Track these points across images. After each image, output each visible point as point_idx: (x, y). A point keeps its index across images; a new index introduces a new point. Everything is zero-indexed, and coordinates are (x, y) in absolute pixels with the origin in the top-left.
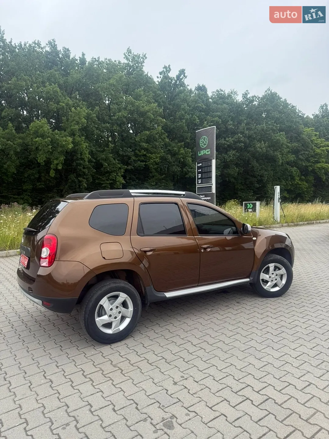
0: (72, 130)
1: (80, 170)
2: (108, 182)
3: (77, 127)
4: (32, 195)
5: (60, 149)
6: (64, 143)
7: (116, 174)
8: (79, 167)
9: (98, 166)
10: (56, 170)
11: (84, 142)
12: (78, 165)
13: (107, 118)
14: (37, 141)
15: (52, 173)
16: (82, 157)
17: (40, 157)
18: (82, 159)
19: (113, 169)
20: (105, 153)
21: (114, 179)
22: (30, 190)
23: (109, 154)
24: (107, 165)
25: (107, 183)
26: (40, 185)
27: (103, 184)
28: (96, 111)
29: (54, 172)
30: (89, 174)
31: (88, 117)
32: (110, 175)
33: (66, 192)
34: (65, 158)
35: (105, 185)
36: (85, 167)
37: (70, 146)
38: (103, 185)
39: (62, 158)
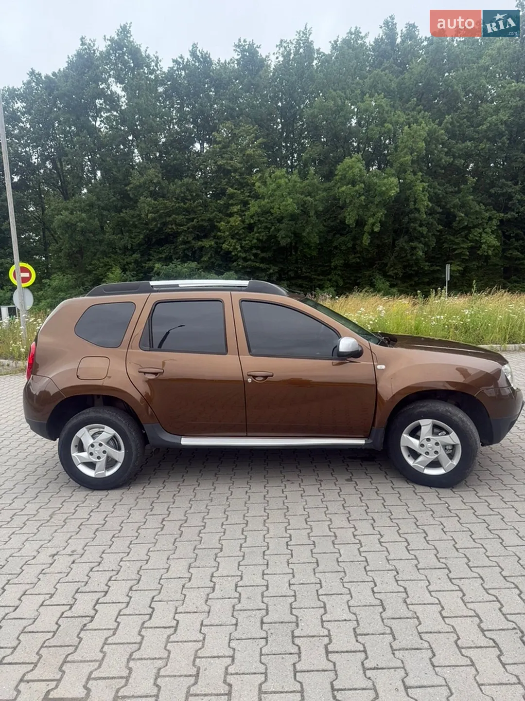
0: (402, 164)
1: (415, 229)
2: (465, 246)
3: (408, 158)
4: (343, 274)
5: (377, 199)
6: (384, 189)
7: (481, 231)
8: (412, 224)
9: (448, 219)
10: (372, 233)
11: (421, 182)
12: (411, 221)
13: (469, 131)
14: (343, 192)
15: (366, 240)
16: (416, 206)
17: (349, 215)
18: (418, 210)
19: (476, 222)
20: (460, 195)
21: (477, 238)
22: (341, 266)
23: (468, 195)
24: (463, 215)
25: (464, 248)
26: (353, 259)
27: (455, 250)
28: (447, 123)
29: (369, 237)
30: (430, 234)
31: (431, 138)
32: (470, 232)
33: (392, 266)
34: (386, 212)
35: (460, 251)
36: (424, 223)
37: (393, 191)
38: (456, 252)
39: (381, 213)
